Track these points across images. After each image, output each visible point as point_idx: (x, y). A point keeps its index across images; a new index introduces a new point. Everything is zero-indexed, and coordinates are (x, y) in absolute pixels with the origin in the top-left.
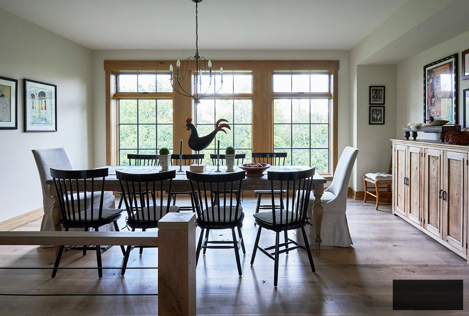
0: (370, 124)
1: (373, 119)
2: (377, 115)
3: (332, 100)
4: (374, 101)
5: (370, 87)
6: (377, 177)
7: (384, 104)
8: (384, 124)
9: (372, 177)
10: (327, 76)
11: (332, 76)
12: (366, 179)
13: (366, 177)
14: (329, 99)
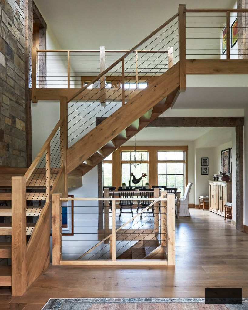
0: (202, 174)
1: (203, 172)
2: (205, 170)
3: (185, 164)
4: (204, 164)
5: (202, 158)
6: (204, 197)
7: (208, 166)
8: (208, 174)
9: (202, 197)
10: (183, 153)
11: (185, 153)
12: (200, 199)
13: (200, 198)
14: (184, 163)
